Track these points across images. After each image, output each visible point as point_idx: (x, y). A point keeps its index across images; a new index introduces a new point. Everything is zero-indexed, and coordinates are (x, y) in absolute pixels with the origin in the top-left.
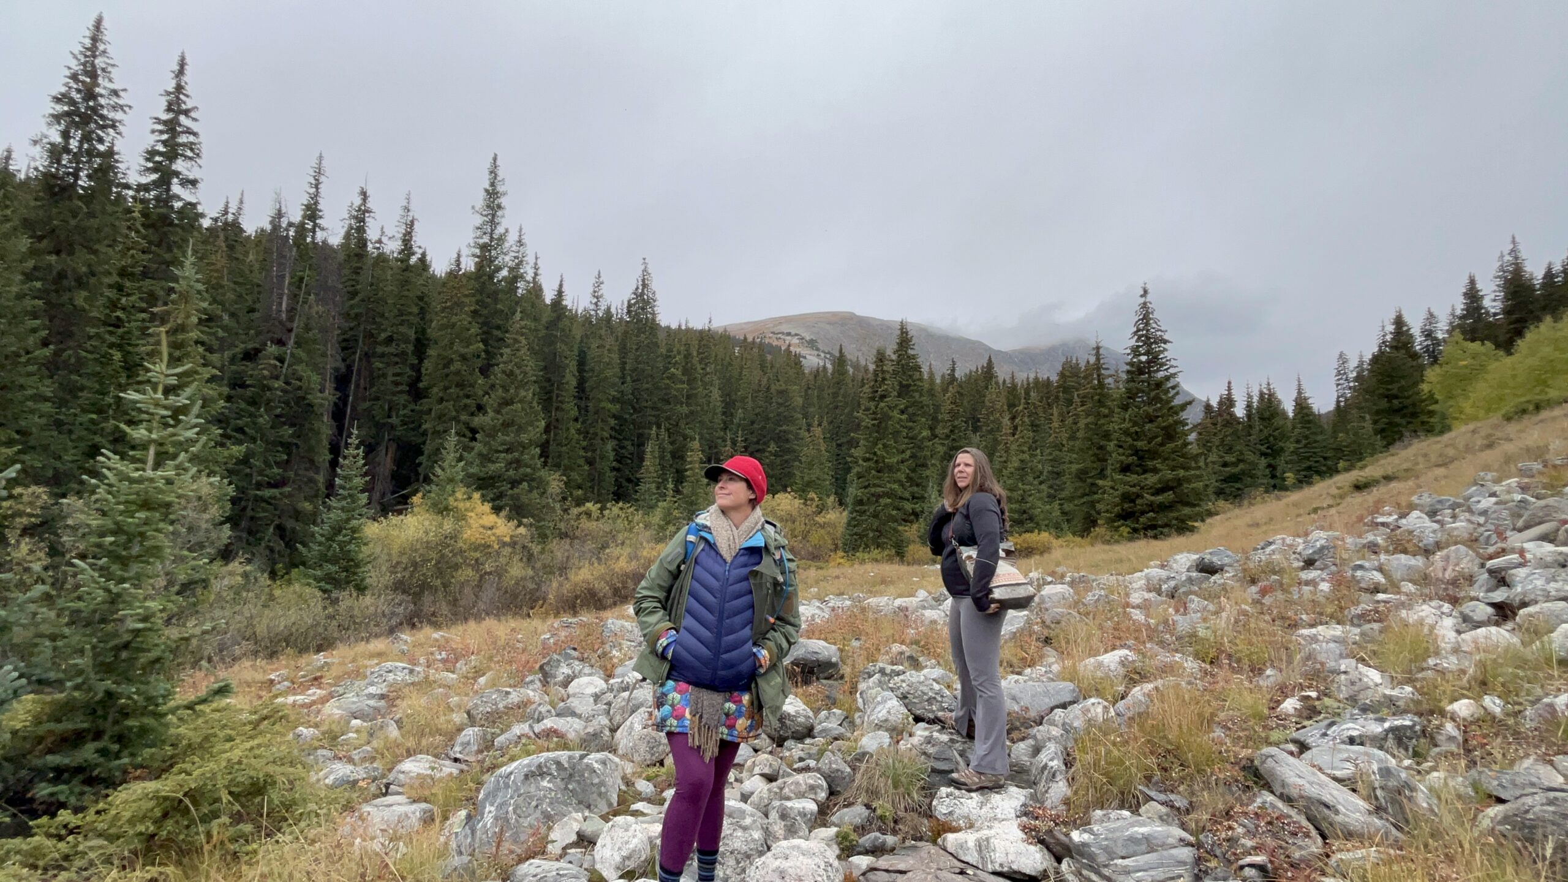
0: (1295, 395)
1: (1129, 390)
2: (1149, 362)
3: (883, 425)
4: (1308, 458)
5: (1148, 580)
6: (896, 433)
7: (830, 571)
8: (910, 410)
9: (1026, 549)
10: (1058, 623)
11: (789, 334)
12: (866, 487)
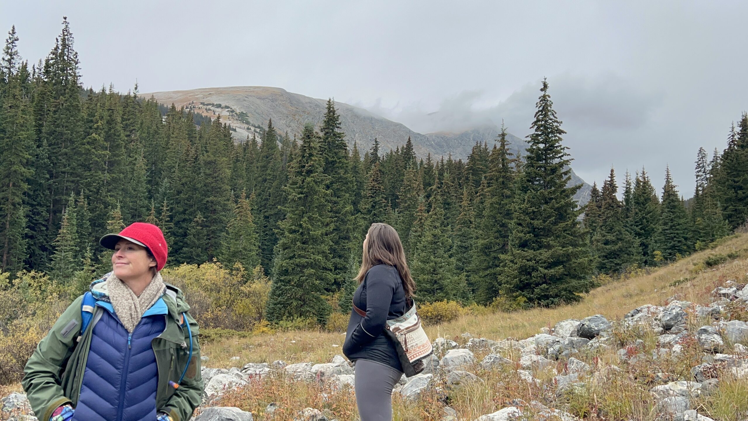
0: (664, 183)
1: (528, 174)
2: (546, 149)
3: (309, 199)
4: (672, 238)
5: (538, 344)
6: (321, 207)
7: (253, 339)
8: (335, 186)
9: (437, 316)
10: (457, 384)
11: (219, 106)
12: (291, 258)
